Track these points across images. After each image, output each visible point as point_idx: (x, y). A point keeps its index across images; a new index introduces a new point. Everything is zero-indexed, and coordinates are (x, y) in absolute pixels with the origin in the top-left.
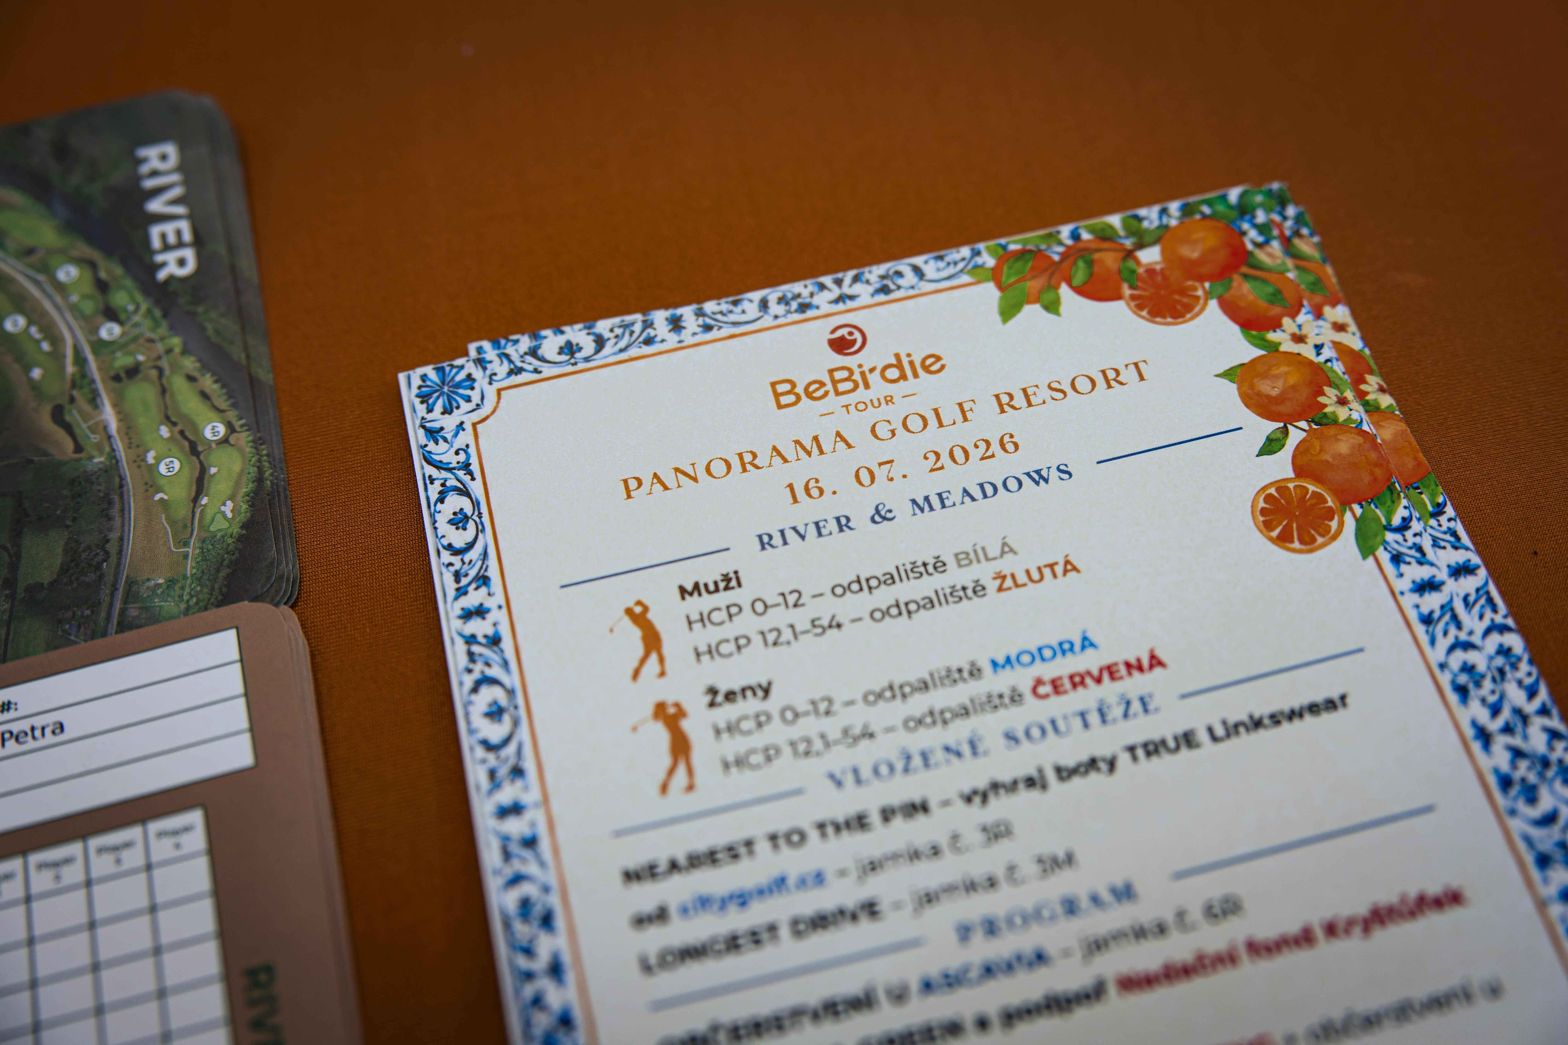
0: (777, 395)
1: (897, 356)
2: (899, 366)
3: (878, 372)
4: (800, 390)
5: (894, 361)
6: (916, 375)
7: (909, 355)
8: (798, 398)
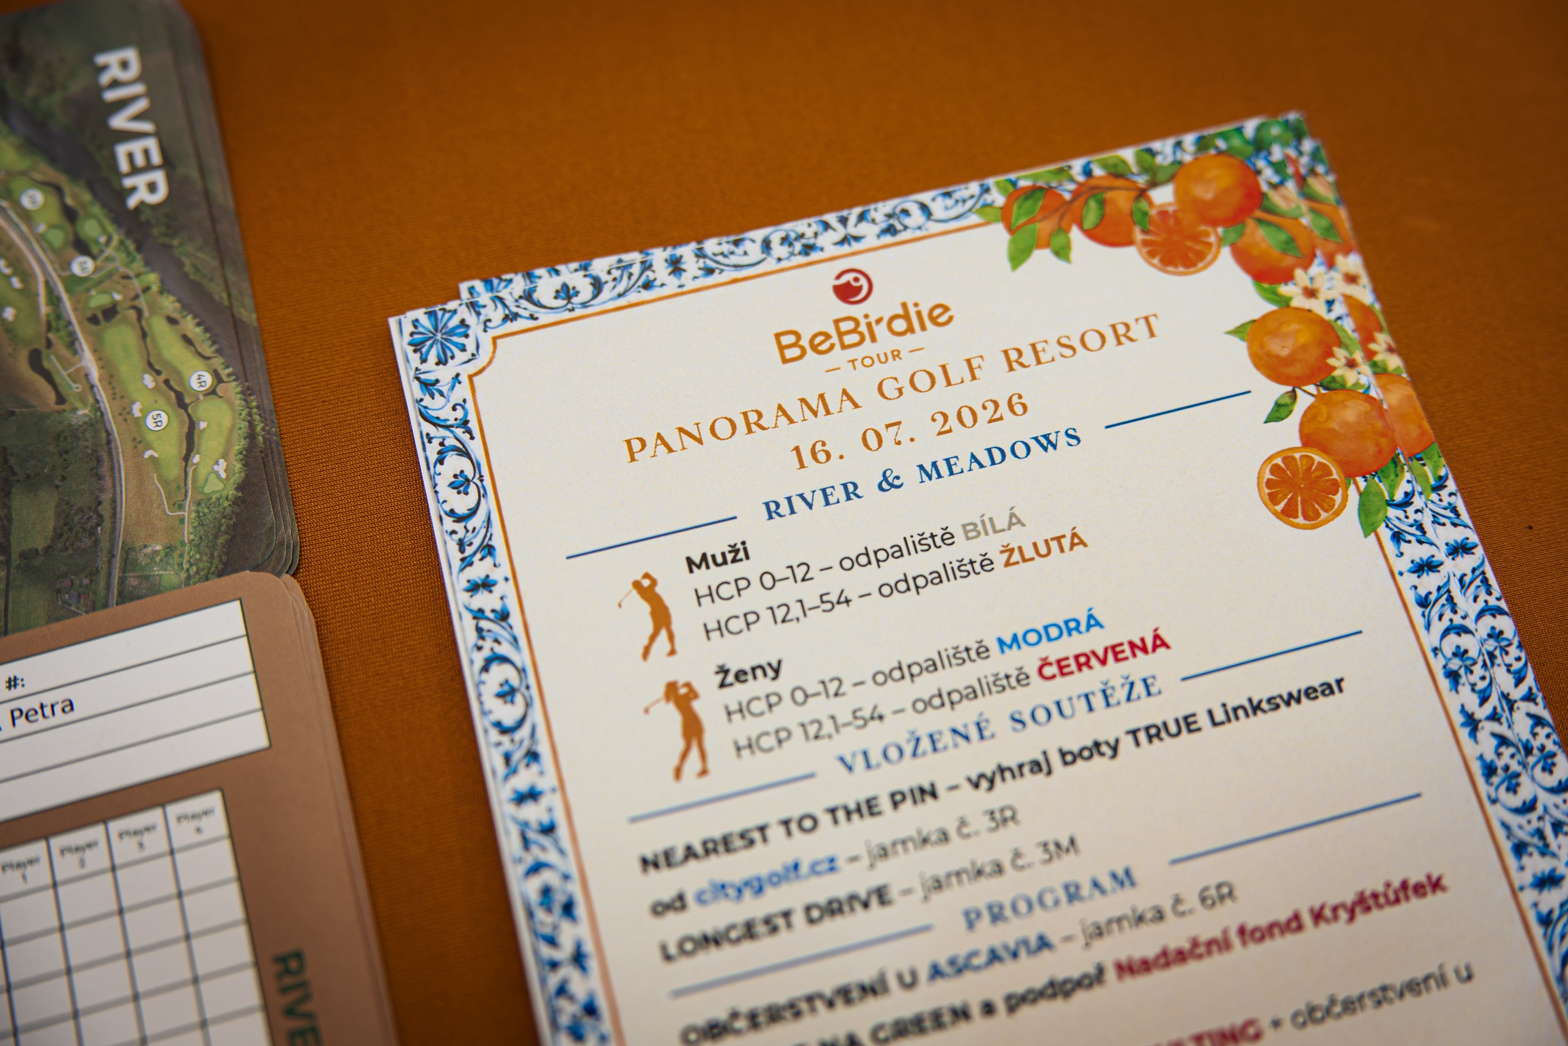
0: (782, 348)
1: (904, 305)
2: (906, 316)
3: (884, 324)
4: (804, 342)
5: (900, 311)
6: (923, 328)
7: (916, 305)
8: (804, 352)
